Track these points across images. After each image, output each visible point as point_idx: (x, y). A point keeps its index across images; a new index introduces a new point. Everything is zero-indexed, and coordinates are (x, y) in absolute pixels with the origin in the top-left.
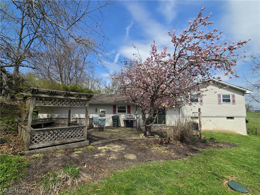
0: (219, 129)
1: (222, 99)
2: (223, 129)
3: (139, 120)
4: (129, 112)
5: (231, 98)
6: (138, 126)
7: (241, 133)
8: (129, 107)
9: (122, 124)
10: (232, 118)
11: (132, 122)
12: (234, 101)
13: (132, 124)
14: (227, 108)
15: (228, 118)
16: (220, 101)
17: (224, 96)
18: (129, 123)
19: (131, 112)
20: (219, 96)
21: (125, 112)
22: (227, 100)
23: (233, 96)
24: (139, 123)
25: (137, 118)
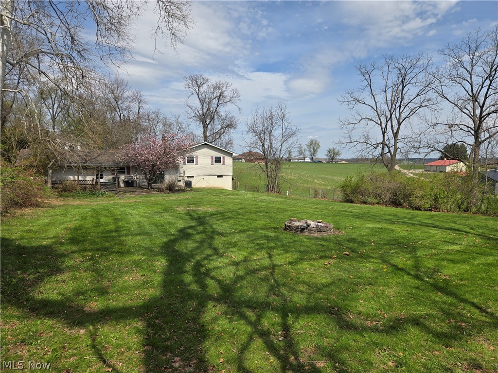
0: (210, 186)
1: (214, 160)
2: (214, 186)
3: (139, 180)
4: (129, 173)
5: (222, 160)
6: (138, 186)
7: (228, 189)
8: (128, 168)
9: (122, 185)
10: (221, 176)
11: (132, 182)
12: (224, 162)
13: (133, 184)
14: (218, 168)
15: (218, 176)
16: (212, 161)
17: (216, 158)
18: (129, 184)
19: (131, 173)
20: (212, 157)
21: (124, 172)
22: (218, 160)
23: (224, 158)
24: (139, 183)
25: (137, 178)
